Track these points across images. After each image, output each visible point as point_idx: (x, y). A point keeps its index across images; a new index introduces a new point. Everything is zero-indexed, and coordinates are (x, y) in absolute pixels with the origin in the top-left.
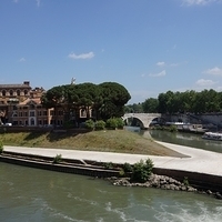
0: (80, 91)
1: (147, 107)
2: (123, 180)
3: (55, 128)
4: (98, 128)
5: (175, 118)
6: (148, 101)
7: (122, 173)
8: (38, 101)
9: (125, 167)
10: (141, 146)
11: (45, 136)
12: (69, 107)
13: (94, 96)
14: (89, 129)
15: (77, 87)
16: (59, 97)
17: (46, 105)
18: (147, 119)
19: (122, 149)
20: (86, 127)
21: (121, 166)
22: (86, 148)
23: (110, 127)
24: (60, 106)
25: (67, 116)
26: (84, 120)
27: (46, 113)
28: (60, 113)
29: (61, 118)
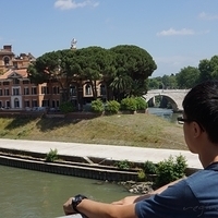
0: (82, 59)
1: (182, 80)
2: (143, 185)
3: (49, 112)
4: (110, 112)
6: (184, 72)
7: (141, 175)
8: (24, 74)
9: (146, 167)
10: (170, 136)
11: (34, 123)
12: (68, 81)
13: (102, 66)
14: (97, 114)
15: (78, 53)
16: (53, 67)
17: (35, 79)
19: (143, 141)
20: (92, 110)
21: (141, 165)
22: (92, 139)
23: (126, 110)
24: (55, 80)
25: (66, 95)
26: (89, 100)
27: (36, 91)
28: (55, 91)
29: (57, 97)
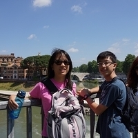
0: (42, 60)
1: (82, 69)
3: (28, 80)
5: (97, 75)
6: (82, 66)
8: (19, 65)
11: (22, 85)
12: (37, 68)
15: (41, 57)
16: (30, 63)
17: (23, 67)
18: (81, 76)
24: (31, 68)
25: (35, 74)
27: (23, 72)
28: (31, 72)
29: (32, 74)
